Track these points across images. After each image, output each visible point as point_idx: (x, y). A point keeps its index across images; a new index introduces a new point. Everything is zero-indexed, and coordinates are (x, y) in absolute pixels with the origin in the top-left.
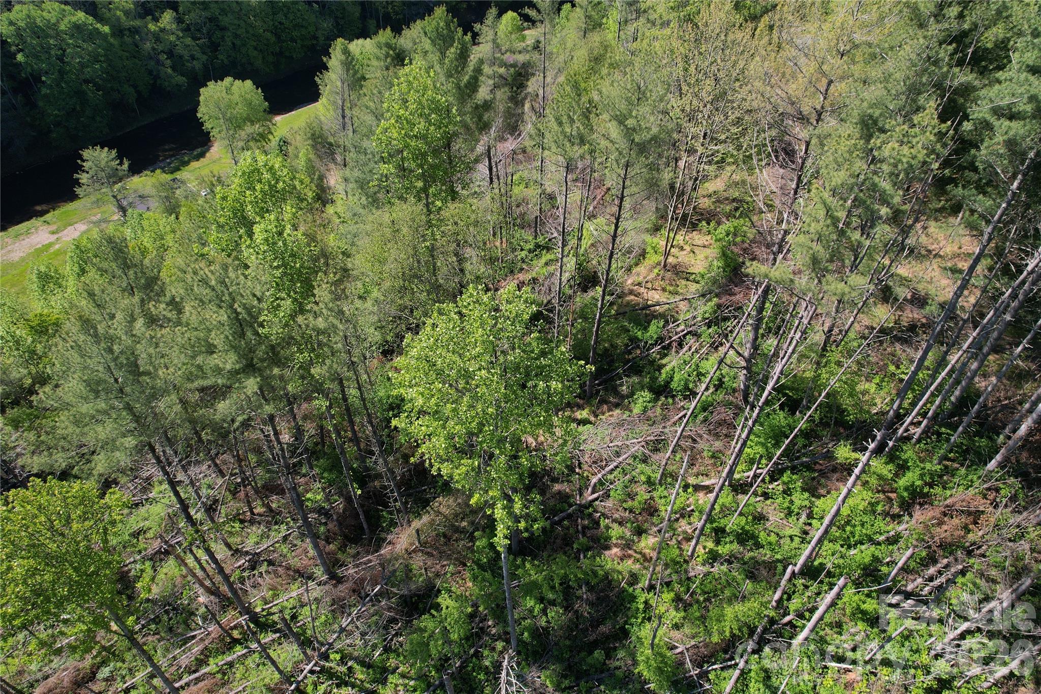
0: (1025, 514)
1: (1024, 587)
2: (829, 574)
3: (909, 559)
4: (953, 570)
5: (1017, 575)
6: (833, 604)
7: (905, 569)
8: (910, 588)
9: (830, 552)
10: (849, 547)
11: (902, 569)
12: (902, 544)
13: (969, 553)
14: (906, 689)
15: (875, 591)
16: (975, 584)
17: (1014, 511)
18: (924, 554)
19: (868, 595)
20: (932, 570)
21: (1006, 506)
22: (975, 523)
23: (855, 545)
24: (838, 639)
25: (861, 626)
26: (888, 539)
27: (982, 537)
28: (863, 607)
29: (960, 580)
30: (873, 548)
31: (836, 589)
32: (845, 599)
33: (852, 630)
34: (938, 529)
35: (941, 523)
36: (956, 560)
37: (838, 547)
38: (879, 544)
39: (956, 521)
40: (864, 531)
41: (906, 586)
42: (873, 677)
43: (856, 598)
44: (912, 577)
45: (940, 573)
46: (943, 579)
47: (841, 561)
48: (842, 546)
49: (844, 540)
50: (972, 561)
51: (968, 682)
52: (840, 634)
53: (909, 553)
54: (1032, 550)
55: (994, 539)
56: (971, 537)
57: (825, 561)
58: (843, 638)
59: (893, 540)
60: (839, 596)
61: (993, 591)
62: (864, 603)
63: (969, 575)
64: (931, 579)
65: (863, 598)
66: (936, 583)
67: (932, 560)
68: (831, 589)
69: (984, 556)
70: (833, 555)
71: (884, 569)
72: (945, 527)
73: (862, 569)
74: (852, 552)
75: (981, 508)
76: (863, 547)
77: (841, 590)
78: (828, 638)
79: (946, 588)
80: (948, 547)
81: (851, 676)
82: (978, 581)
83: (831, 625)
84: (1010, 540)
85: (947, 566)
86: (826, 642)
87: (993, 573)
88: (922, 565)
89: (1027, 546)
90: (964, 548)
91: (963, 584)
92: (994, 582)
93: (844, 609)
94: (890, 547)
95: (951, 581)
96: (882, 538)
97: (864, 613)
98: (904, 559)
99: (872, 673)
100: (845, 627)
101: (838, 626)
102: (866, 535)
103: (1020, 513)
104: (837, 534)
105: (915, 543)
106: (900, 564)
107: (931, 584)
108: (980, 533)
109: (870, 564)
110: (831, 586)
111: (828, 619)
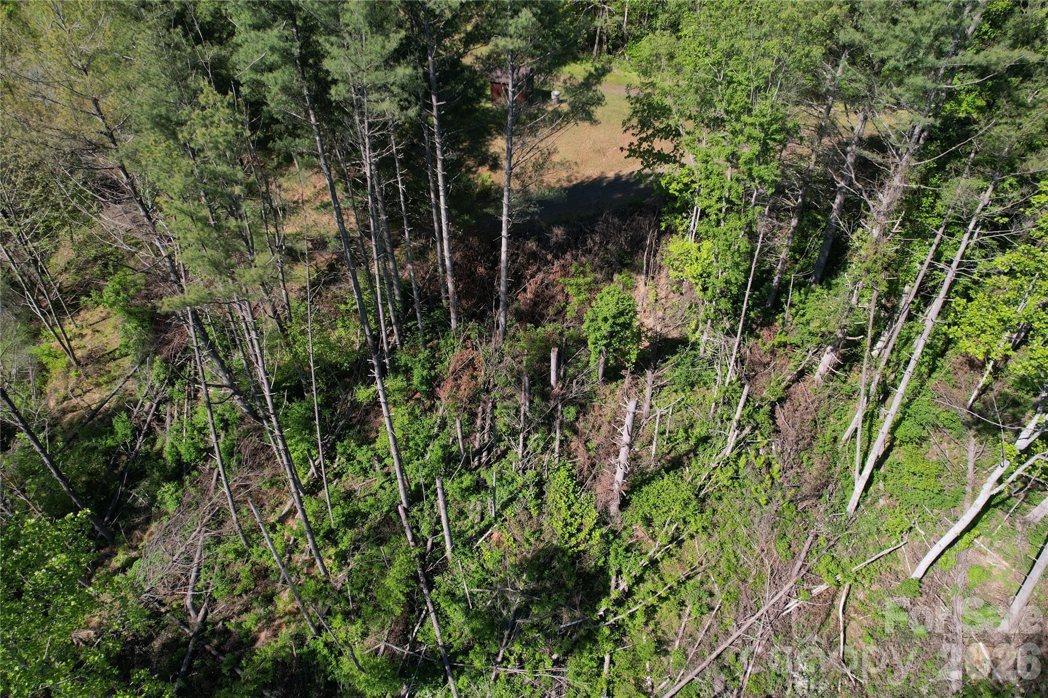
0: (493, 339)
1: (527, 385)
2: (427, 487)
3: (461, 428)
4: (488, 410)
5: (519, 382)
6: (446, 503)
7: (465, 437)
8: (477, 446)
9: (414, 471)
10: (423, 456)
11: (463, 438)
12: (450, 422)
13: (488, 391)
14: (527, 509)
15: (462, 468)
16: (505, 408)
17: (487, 343)
18: (466, 416)
19: (461, 475)
20: (479, 422)
21: (481, 343)
22: (475, 369)
23: (425, 450)
24: (468, 522)
25: (473, 499)
26: (439, 427)
27: (485, 374)
28: (464, 486)
29: (497, 413)
30: (436, 442)
31: (439, 492)
32: (450, 493)
33: (471, 507)
34: (461, 393)
35: (458, 387)
36: (485, 402)
37: (416, 463)
38: (437, 435)
39: (465, 378)
40: (422, 436)
41: (474, 447)
42: (506, 523)
43: (455, 484)
44: (472, 438)
45: (484, 419)
46: (488, 422)
47: (426, 470)
48: (418, 459)
49: (416, 454)
50: (492, 395)
51: (549, 469)
52: (467, 517)
53: (458, 424)
54: (513, 358)
55: (491, 370)
56: (480, 380)
57: (417, 481)
58: (471, 518)
59: (443, 425)
60: (445, 494)
61: (517, 402)
62: (462, 483)
63: (499, 405)
64: (483, 428)
65: (459, 480)
66: (487, 427)
67: (473, 415)
68: (437, 495)
69: (495, 386)
70: (418, 471)
71: (454, 449)
72: (463, 388)
73: (443, 462)
74: (427, 457)
75: (471, 357)
76: (431, 447)
77: (443, 489)
78: (463, 528)
79: (495, 425)
80: (474, 399)
81: (495, 535)
82: (505, 404)
83: (457, 519)
84: (499, 363)
85: (484, 411)
86: (465, 532)
87: (508, 391)
88: (471, 424)
89: (510, 358)
90: (482, 391)
91: (500, 413)
92: (512, 396)
93: (455, 500)
94: (445, 431)
95: (493, 418)
96: (436, 430)
97: (467, 489)
98: (459, 430)
99: (503, 521)
100: (466, 510)
101: (462, 514)
102: (425, 437)
103: (490, 341)
104: (408, 454)
105: (455, 414)
106: (460, 437)
107: (485, 431)
108: (483, 373)
109: (444, 454)
110: (435, 492)
111: (452, 516)
